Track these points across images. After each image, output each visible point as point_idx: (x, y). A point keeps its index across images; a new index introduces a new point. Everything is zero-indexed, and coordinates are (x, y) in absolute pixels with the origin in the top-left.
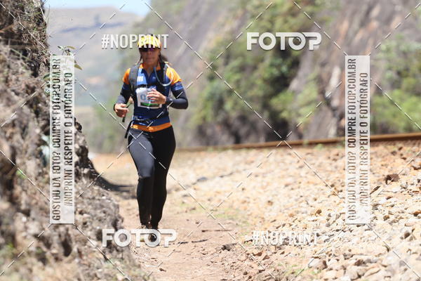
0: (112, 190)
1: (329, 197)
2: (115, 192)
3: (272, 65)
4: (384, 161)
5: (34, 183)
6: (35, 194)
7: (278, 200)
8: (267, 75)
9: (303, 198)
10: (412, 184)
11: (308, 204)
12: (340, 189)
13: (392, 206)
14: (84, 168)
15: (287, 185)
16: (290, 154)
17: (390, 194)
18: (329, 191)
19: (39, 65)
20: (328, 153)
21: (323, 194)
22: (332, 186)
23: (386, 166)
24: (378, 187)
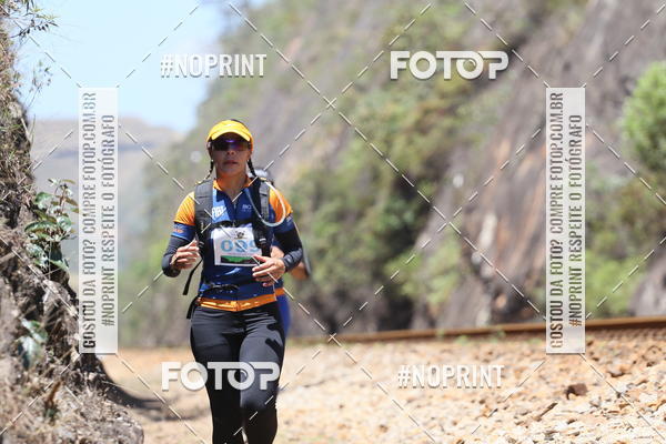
0: (132, 406)
1: (476, 419)
2: (138, 410)
3: (388, 211)
4: (564, 362)
5: (10, 395)
6: (10, 413)
7: (396, 423)
8: (380, 227)
9: (435, 422)
10: (609, 400)
11: (443, 430)
12: (495, 407)
13: (577, 435)
14: (89, 372)
15: (410, 401)
16: (415, 351)
17: (573, 416)
18: (477, 409)
19: (19, 209)
20: (475, 350)
21: (468, 414)
22: (482, 402)
23: (568, 370)
24: (554, 405)
